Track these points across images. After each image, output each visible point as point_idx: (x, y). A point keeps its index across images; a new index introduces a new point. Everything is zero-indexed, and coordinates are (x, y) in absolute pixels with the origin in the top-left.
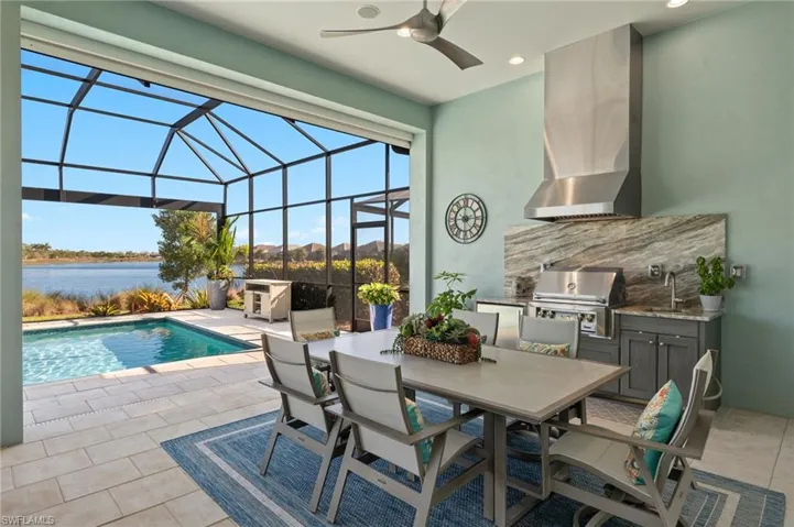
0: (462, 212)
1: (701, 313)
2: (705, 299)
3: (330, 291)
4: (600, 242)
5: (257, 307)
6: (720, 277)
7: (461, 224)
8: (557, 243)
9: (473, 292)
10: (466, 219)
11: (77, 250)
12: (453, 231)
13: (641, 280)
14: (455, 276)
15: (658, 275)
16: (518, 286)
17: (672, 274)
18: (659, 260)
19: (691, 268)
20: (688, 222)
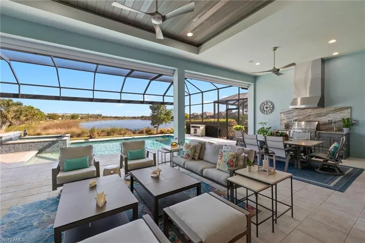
0: (265, 106)
1: (344, 132)
2: (344, 129)
3: (219, 128)
4: (311, 114)
5: (195, 132)
6: (349, 123)
7: (265, 109)
8: (297, 114)
9: (270, 128)
10: (267, 108)
11: (109, 116)
12: (263, 111)
13: (325, 124)
14: (265, 123)
15: (330, 123)
16: (285, 126)
17: (334, 123)
18: (330, 119)
19: (340, 121)
20: (339, 109)
